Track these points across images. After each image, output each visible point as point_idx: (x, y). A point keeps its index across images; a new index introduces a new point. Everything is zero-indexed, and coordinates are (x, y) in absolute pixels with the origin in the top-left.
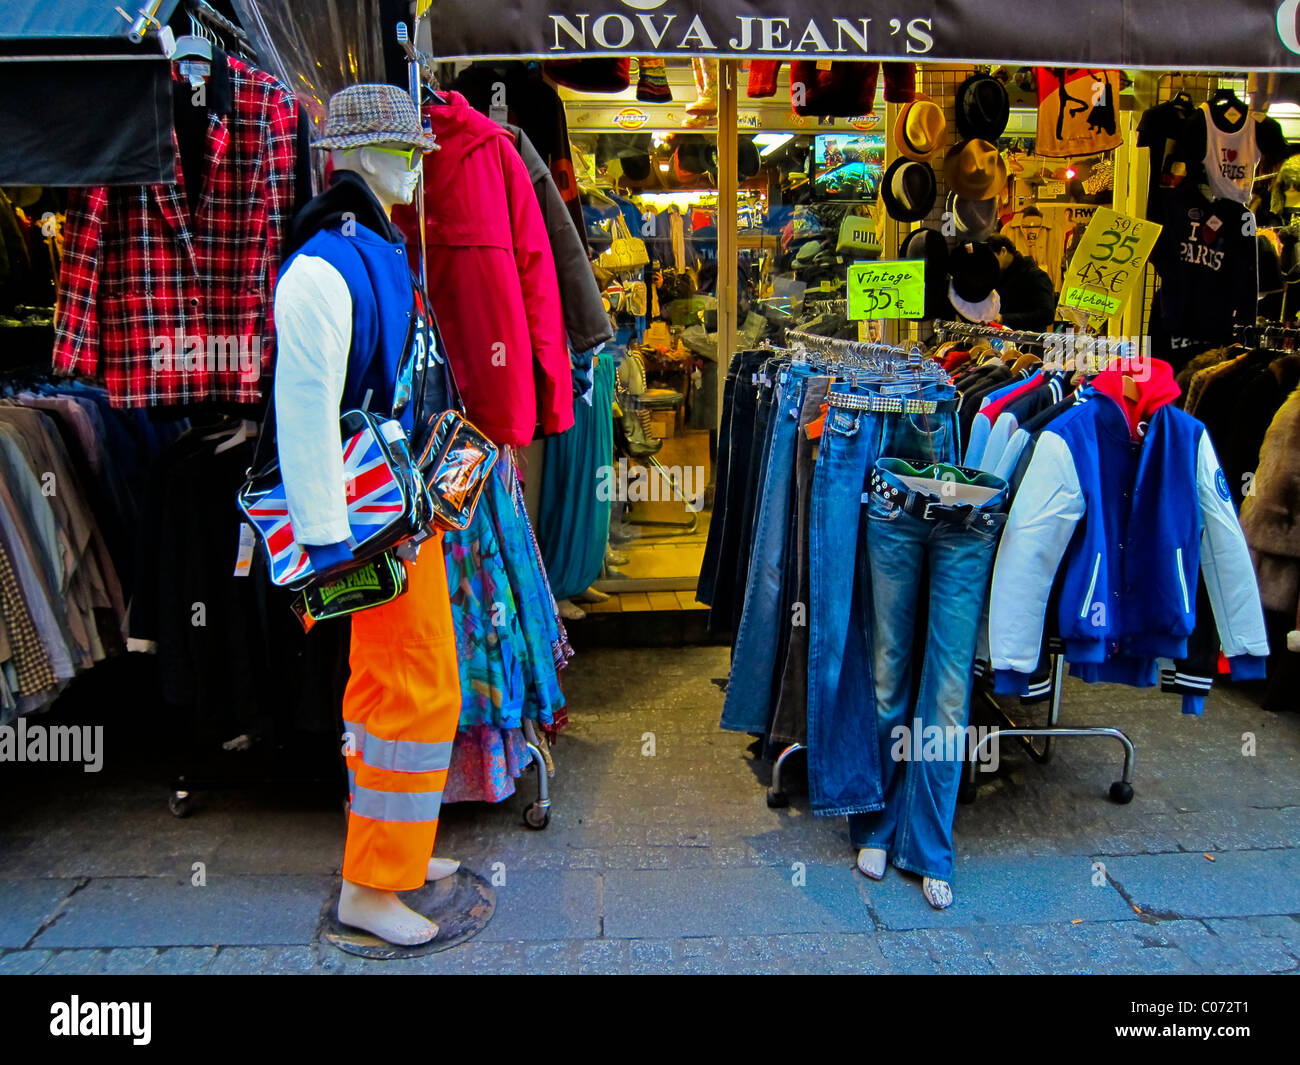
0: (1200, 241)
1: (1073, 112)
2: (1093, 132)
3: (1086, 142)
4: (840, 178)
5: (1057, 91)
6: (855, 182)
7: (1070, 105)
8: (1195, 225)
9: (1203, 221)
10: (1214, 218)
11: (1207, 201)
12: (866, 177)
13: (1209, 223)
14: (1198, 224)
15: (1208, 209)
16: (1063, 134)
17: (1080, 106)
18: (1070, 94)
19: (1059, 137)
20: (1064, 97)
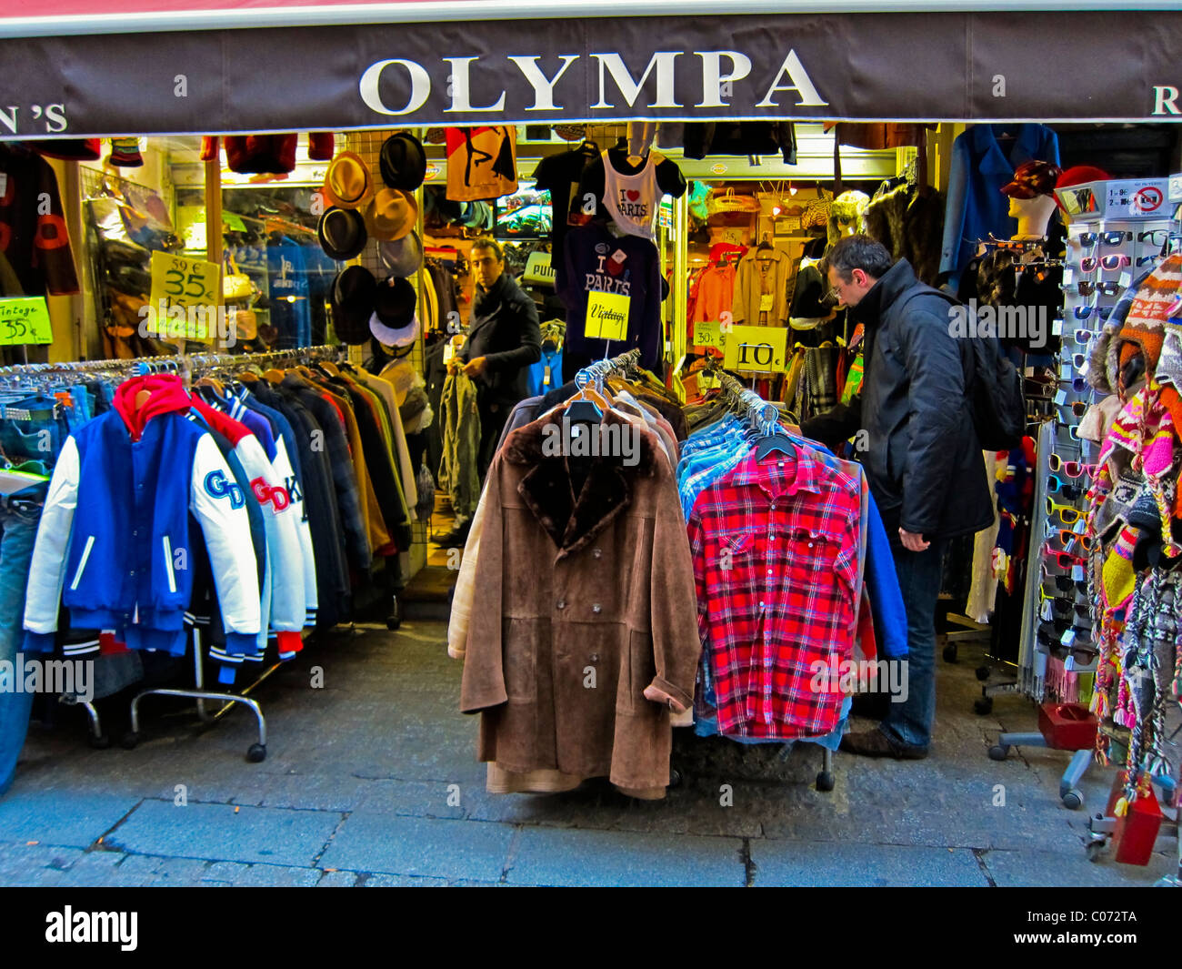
0: (607, 273)
1: (477, 162)
2: (497, 179)
3: (491, 187)
4: (520, 219)
5: (464, 145)
6: (534, 223)
7: (476, 156)
8: (602, 258)
9: (609, 255)
10: (619, 251)
11: (613, 237)
12: (543, 218)
13: (614, 257)
14: (604, 258)
15: (615, 244)
16: (470, 182)
17: (482, 157)
18: (475, 146)
19: (467, 184)
20: (470, 149)
